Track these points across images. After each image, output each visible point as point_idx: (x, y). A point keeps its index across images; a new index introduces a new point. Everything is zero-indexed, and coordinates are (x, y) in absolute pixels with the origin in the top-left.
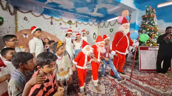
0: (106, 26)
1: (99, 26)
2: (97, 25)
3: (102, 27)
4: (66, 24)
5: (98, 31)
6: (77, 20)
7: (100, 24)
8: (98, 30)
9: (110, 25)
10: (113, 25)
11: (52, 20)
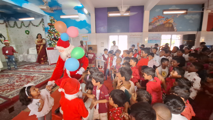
0: (19, 26)
1: (8, 25)
2: (3, 24)
3: (12, 27)
5: (8, 32)
7: (8, 23)
8: (7, 30)
9: (24, 25)
10: (27, 26)
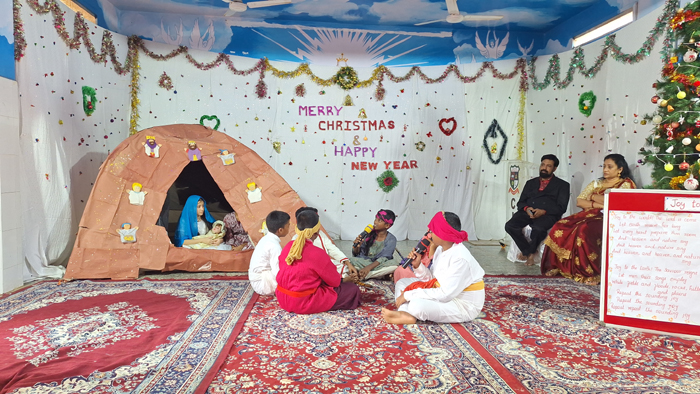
0: (563, 76)
3: (540, 86)
4: (325, 88)
6: (387, 60)
8: (523, 103)
9: (581, 67)
11: (262, 76)
